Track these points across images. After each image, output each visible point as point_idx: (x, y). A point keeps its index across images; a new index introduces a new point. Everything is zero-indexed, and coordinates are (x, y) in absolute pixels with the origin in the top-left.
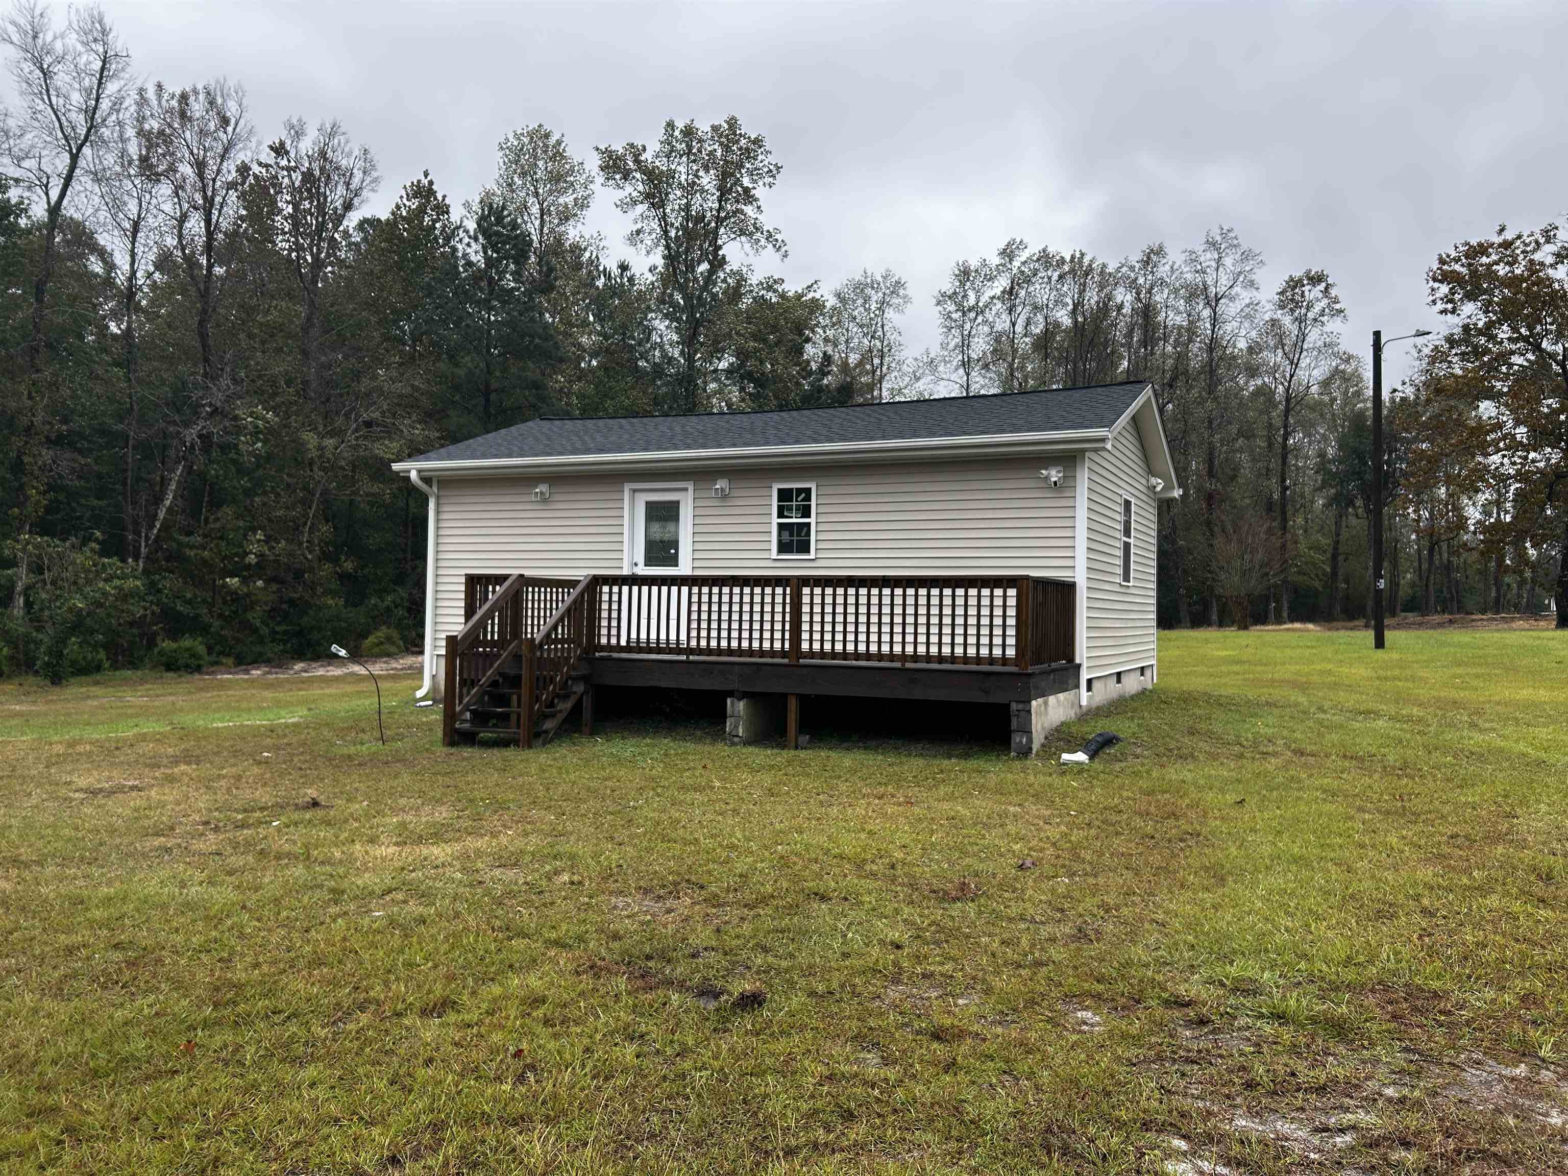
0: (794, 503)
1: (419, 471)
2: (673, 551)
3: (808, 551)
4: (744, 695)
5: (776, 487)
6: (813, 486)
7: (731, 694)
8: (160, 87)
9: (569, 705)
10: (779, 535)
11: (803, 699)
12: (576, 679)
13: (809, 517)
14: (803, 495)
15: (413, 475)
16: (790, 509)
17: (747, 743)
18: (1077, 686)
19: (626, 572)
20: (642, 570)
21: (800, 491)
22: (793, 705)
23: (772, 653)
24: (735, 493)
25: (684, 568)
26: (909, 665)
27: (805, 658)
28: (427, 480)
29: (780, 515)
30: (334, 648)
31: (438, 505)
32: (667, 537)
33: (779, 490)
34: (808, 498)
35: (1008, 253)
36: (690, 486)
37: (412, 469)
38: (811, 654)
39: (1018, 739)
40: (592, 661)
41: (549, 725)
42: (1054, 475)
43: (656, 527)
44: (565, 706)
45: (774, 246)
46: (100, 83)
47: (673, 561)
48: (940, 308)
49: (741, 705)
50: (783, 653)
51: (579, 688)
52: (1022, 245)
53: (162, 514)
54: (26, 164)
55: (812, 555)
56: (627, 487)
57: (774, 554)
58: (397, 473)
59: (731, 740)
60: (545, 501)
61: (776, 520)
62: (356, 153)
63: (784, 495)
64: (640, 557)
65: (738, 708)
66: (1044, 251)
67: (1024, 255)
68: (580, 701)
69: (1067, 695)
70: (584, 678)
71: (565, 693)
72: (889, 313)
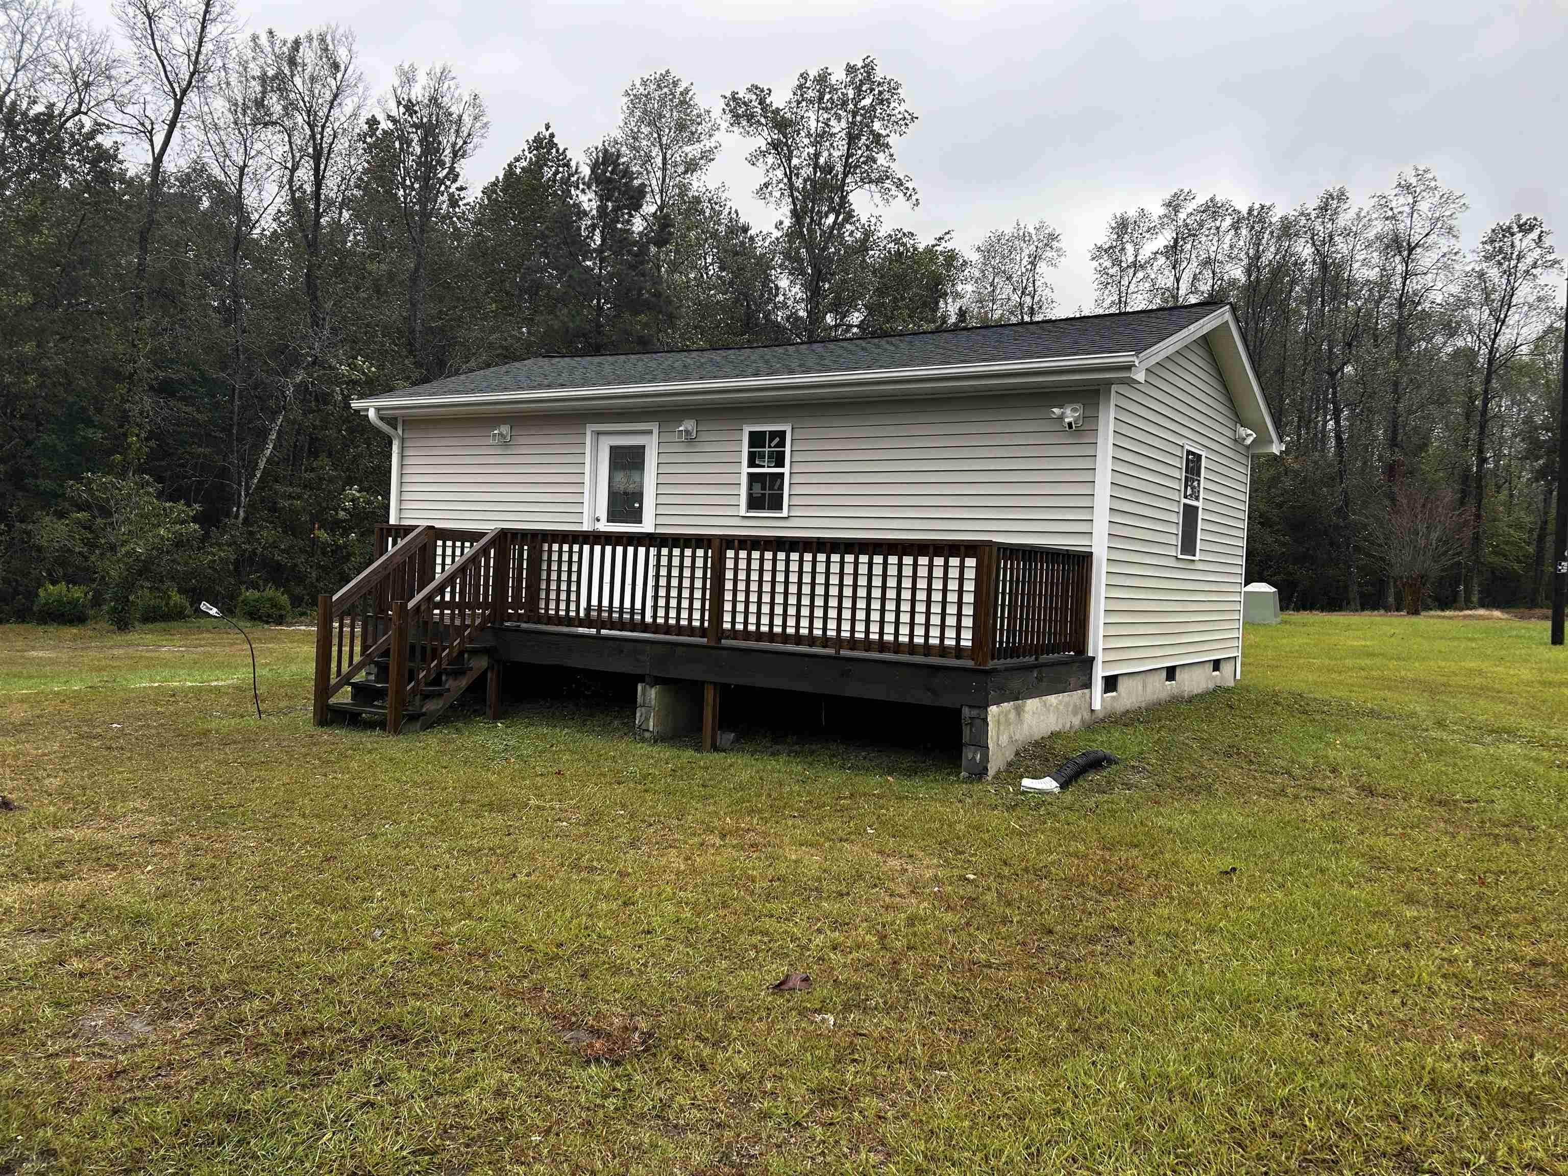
0: (767, 449)
1: (378, 410)
2: (637, 505)
3: (780, 508)
4: (657, 681)
5: (747, 429)
6: (787, 428)
7: (641, 678)
8: (272, 33)
9: (464, 683)
10: (750, 487)
11: (724, 690)
12: (474, 652)
13: (783, 466)
14: (777, 439)
15: (372, 414)
16: (762, 456)
17: (658, 739)
18: (1088, 685)
19: (586, 527)
20: (604, 526)
21: (773, 434)
22: (710, 695)
23: (690, 630)
24: (704, 437)
25: (647, 526)
26: (844, 653)
27: (727, 638)
28: (392, 422)
29: (752, 464)
30: (204, 606)
31: (402, 448)
32: (631, 488)
33: (751, 433)
34: (782, 444)
35: (1173, 205)
36: (654, 427)
37: (370, 407)
38: (734, 633)
39: (970, 755)
40: (499, 631)
41: (432, 706)
42: (1070, 415)
43: (620, 476)
44: (456, 686)
45: (905, 194)
46: (203, 28)
47: (637, 517)
48: (1095, 264)
49: (653, 693)
50: (702, 632)
51: (480, 663)
52: (1190, 196)
53: (262, 465)
54: (130, 109)
55: (785, 513)
56: (590, 428)
57: (743, 511)
58: (357, 411)
59: (638, 734)
60: (506, 445)
61: (745, 470)
62: (466, 98)
63: (756, 439)
64: (603, 513)
65: (649, 696)
66: (1213, 200)
67: (1190, 207)
68: (482, 679)
69: (1064, 697)
70: (486, 651)
71: (458, 669)
72: (1042, 267)
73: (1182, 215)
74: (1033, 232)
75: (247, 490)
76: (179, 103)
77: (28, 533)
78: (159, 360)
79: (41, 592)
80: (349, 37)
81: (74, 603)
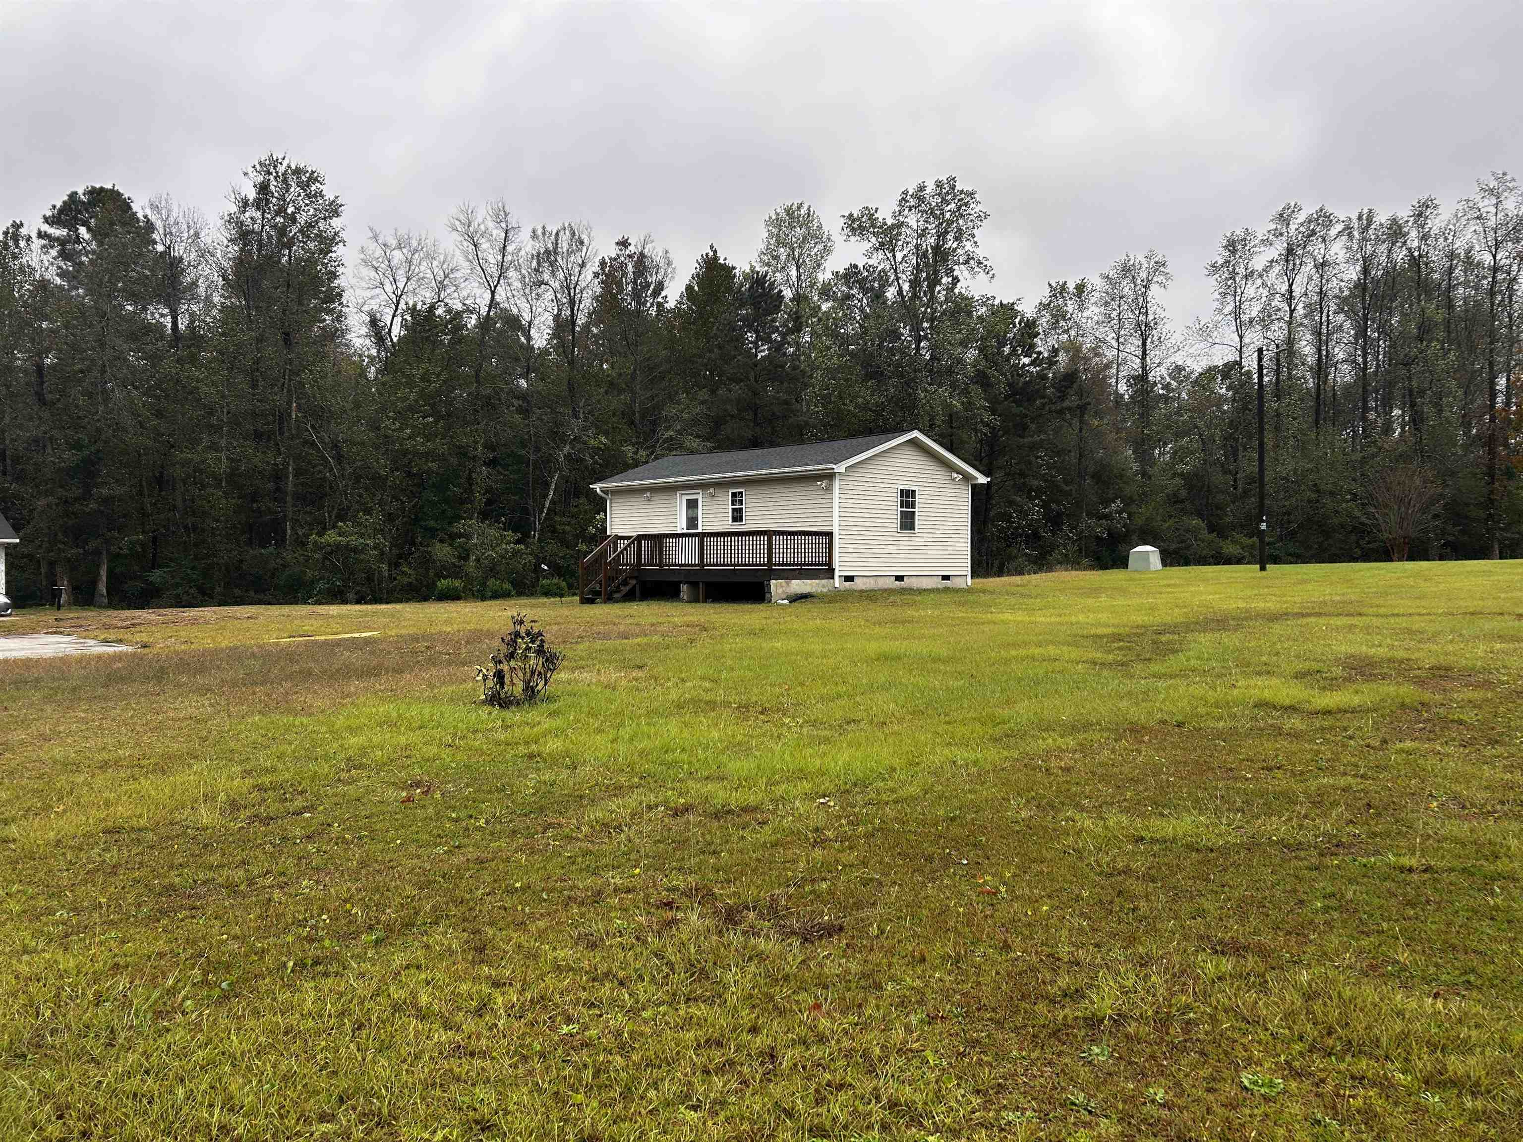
0: (737, 499)
1: (600, 488)
2: (696, 522)
3: (742, 520)
4: (686, 583)
5: (731, 491)
6: (743, 491)
7: (682, 582)
8: (544, 228)
9: (628, 588)
10: (733, 513)
11: (704, 583)
12: (631, 578)
13: (742, 505)
14: (740, 495)
15: (598, 490)
16: (736, 501)
17: (689, 602)
18: (833, 578)
19: (679, 531)
20: (685, 531)
22: (700, 586)
23: (695, 565)
24: (717, 495)
25: (700, 530)
26: (733, 568)
27: (705, 566)
28: (605, 492)
29: (733, 505)
30: (543, 566)
31: (610, 503)
32: (694, 515)
33: (732, 493)
34: (742, 497)
35: (1283, 218)
36: (701, 492)
37: (597, 487)
38: (707, 564)
39: (768, 595)
40: (639, 570)
41: (616, 595)
42: (823, 484)
43: (690, 511)
44: (625, 589)
45: (984, 270)
46: (505, 246)
47: (696, 526)
48: (1213, 278)
50: (699, 565)
51: (634, 582)
52: (1298, 208)
53: (547, 505)
55: (744, 522)
56: (679, 493)
57: (731, 523)
58: (593, 489)
59: (682, 600)
60: (650, 500)
61: (731, 507)
62: (660, 254)
63: (734, 495)
64: (685, 526)
65: (684, 588)
66: (1321, 210)
67: (1301, 217)
68: (634, 586)
69: (817, 581)
70: (636, 578)
71: (625, 583)
72: (1154, 289)
73: (1293, 227)
74: (1144, 261)
75: (540, 519)
76: (493, 293)
77: (427, 552)
78: (490, 447)
79: (439, 584)
80: (589, 228)
81: (455, 589)
